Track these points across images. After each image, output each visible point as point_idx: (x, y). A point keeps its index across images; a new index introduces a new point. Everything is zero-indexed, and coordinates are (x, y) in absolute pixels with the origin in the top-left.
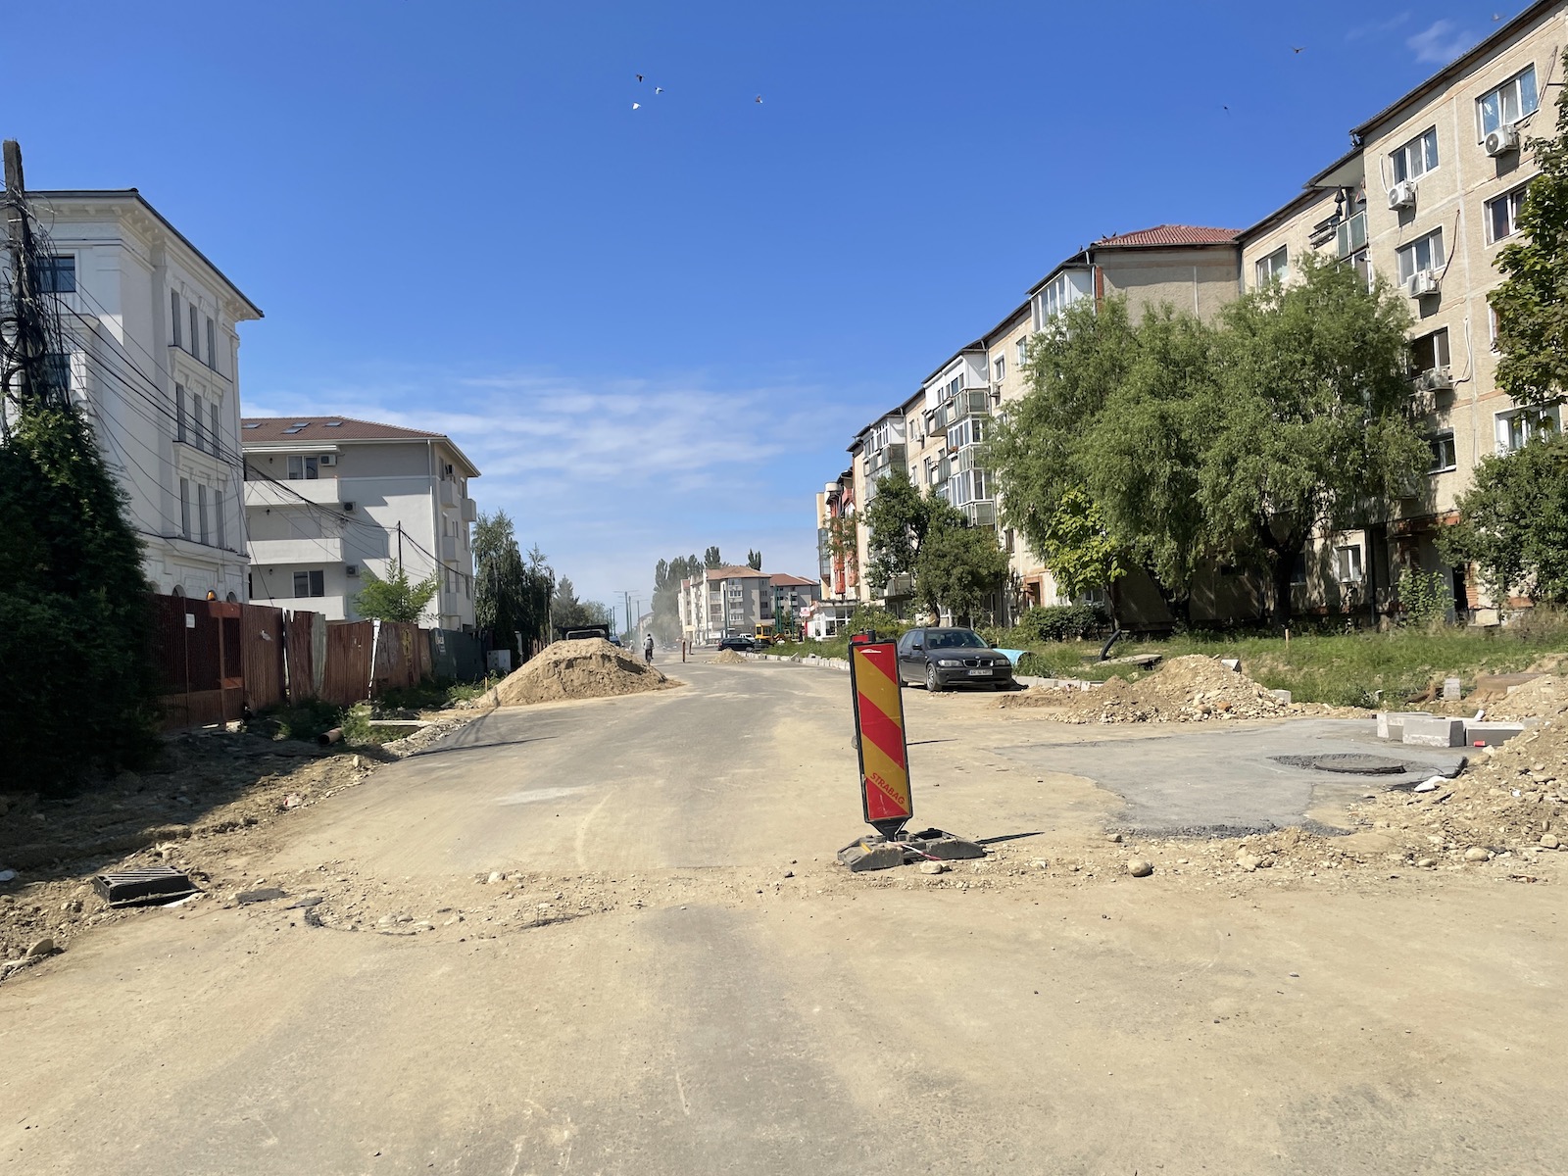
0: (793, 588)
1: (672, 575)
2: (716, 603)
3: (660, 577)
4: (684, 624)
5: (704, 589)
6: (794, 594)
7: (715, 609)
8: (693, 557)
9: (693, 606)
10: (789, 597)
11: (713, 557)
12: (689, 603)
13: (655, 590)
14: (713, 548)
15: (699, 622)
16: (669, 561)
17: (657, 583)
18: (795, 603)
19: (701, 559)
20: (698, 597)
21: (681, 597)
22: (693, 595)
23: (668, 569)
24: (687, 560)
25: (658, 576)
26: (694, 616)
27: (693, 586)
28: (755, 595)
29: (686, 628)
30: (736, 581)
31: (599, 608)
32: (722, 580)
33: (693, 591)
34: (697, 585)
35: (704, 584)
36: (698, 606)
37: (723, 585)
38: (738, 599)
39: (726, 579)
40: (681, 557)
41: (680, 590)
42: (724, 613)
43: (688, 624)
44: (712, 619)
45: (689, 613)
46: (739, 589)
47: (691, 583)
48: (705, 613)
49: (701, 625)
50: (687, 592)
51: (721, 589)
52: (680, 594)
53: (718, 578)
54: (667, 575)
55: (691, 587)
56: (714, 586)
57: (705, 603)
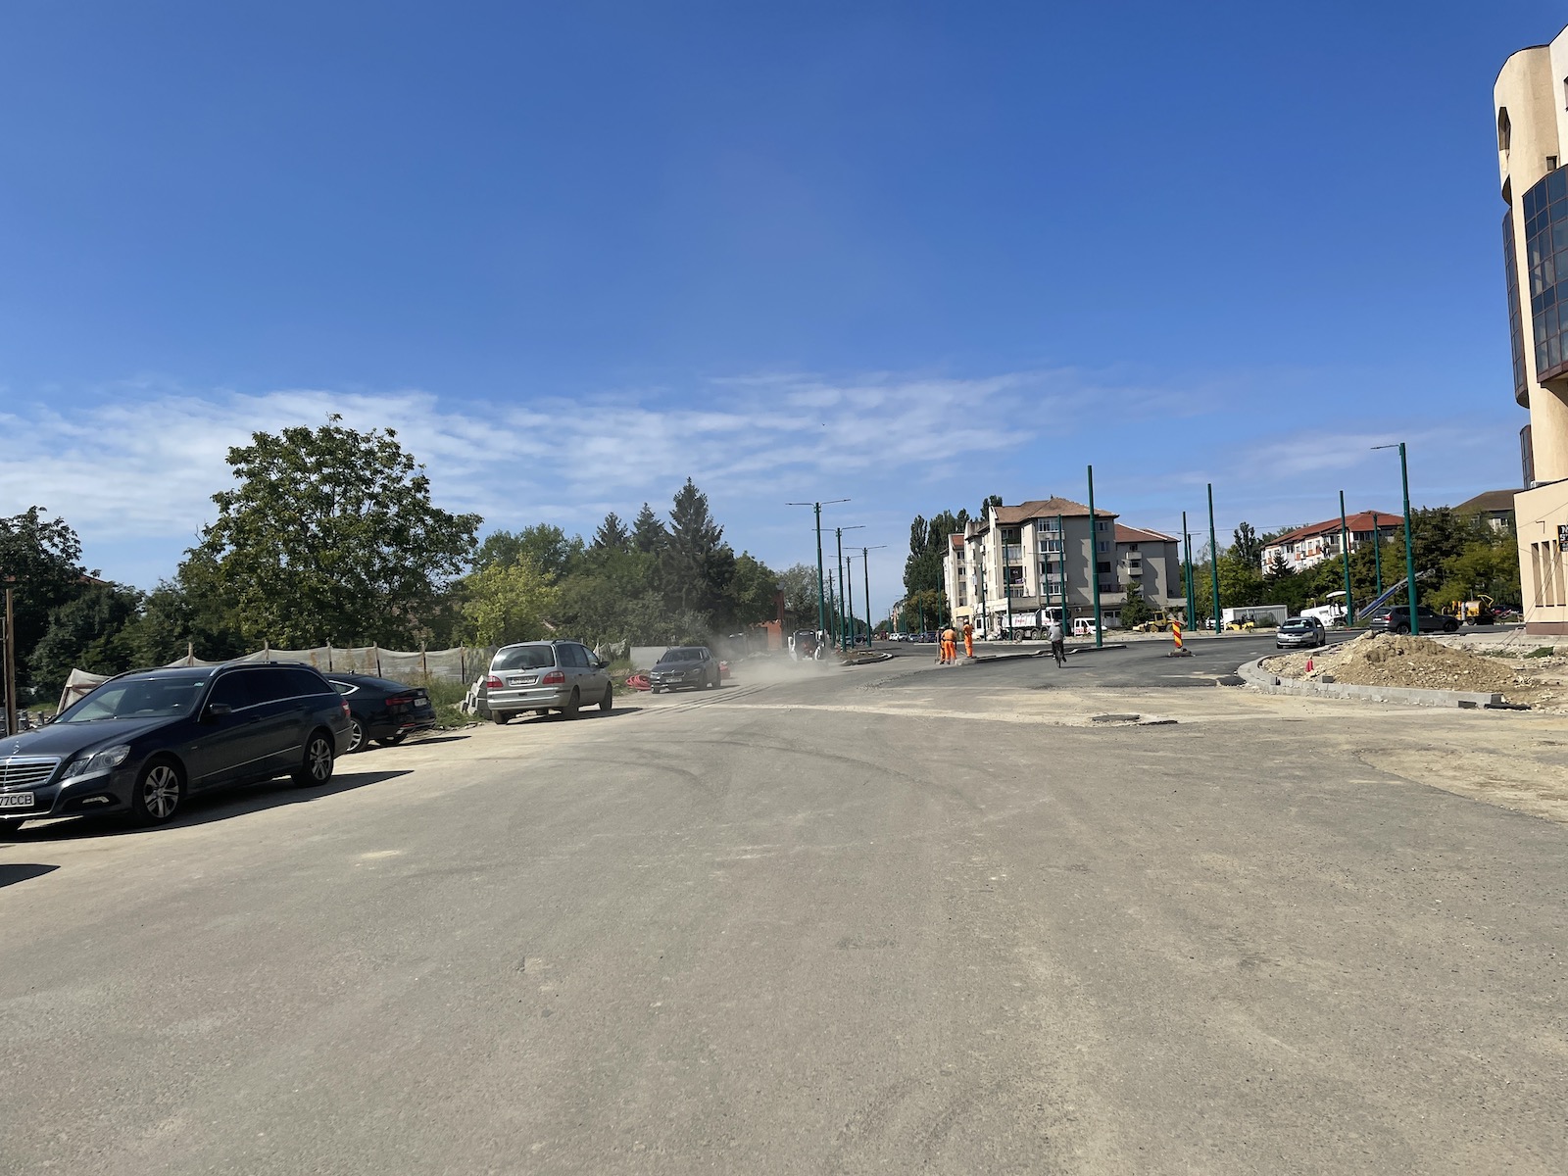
0: (1134, 546)
1: (934, 537)
2: (1013, 564)
3: (917, 543)
4: (953, 605)
5: (991, 542)
6: (1137, 556)
7: (1012, 575)
8: (963, 512)
9: (970, 572)
10: (1127, 562)
12: (961, 571)
15: (982, 600)
16: (929, 517)
17: (913, 549)
18: (1138, 571)
20: (979, 556)
21: (949, 563)
22: (969, 555)
23: (929, 529)
24: (955, 516)
25: (913, 539)
26: (971, 590)
27: (970, 540)
28: (1087, 549)
29: (956, 612)
30: (1051, 523)
32: (1025, 522)
33: (969, 549)
34: (977, 538)
35: (991, 534)
36: (980, 572)
37: (1027, 532)
38: (1055, 558)
39: (1034, 520)
40: (945, 513)
41: (947, 553)
42: (1030, 583)
43: (961, 605)
44: (1008, 593)
45: (962, 586)
46: (1057, 538)
47: (966, 536)
48: (993, 583)
49: (987, 605)
50: (960, 554)
51: (1023, 538)
52: (946, 559)
53: (1017, 520)
54: (927, 537)
55: (967, 542)
56: (1011, 534)
57: (992, 565)
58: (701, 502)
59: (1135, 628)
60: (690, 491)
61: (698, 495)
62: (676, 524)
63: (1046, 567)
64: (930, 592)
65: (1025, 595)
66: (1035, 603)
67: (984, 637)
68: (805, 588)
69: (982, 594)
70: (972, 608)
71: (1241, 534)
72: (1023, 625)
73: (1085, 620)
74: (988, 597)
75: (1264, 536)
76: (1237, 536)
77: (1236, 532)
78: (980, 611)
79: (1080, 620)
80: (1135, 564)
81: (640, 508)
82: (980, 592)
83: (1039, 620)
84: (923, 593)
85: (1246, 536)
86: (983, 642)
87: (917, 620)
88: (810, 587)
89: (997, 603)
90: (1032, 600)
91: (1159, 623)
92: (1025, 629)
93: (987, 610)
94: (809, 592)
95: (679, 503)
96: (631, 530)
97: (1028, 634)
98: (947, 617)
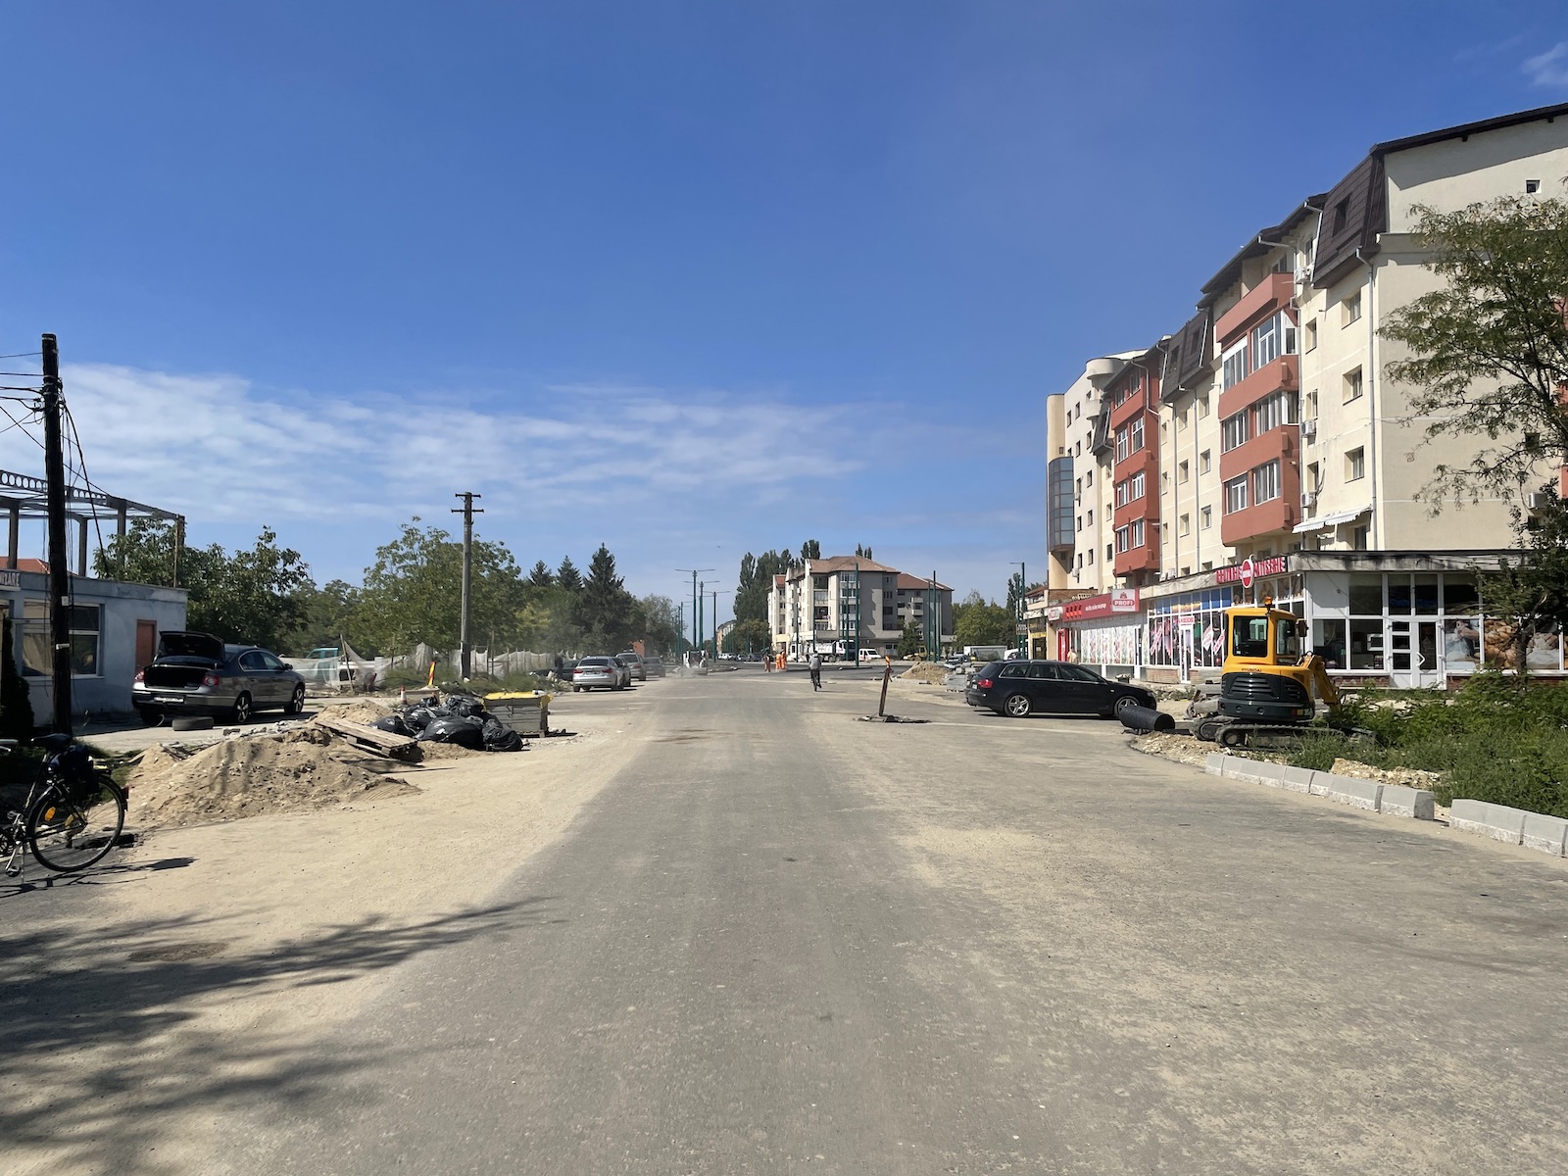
0: (918, 592)
1: (761, 572)
2: (821, 604)
3: (745, 576)
4: (774, 632)
5: (806, 586)
6: (920, 600)
7: (820, 613)
8: (786, 552)
9: (789, 607)
10: (912, 605)
11: (812, 551)
12: (782, 605)
13: (739, 589)
14: (811, 542)
15: (797, 631)
16: (757, 555)
17: (742, 582)
18: (921, 613)
19: (796, 555)
20: (796, 595)
21: (773, 598)
22: (789, 593)
23: (756, 565)
24: (779, 555)
26: (789, 621)
27: (790, 582)
28: (877, 595)
29: (776, 638)
30: (851, 575)
31: (665, 606)
32: (831, 573)
33: (789, 589)
34: (796, 581)
35: (806, 579)
36: (796, 609)
37: (833, 580)
38: (852, 601)
39: (837, 573)
40: (771, 552)
41: (772, 590)
42: (833, 620)
43: (781, 633)
44: (815, 627)
45: (782, 618)
46: (855, 587)
47: (787, 579)
48: (806, 618)
49: (800, 634)
50: (782, 590)
51: (829, 586)
52: (770, 594)
53: (826, 571)
54: (754, 572)
55: (787, 584)
56: (821, 582)
57: (806, 604)
58: (610, 559)
59: (905, 658)
60: (603, 552)
61: (608, 555)
62: (592, 574)
63: (845, 609)
64: (756, 621)
65: (829, 629)
66: (835, 635)
67: (796, 659)
68: (656, 614)
69: (797, 626)
70: (788, 637)
71: (1014, 583)
72: (823, 652)
73: (866, 650)
74: (801, 628)
75: (1032, 585)
76: (1010, 584)
77: (1010, 581)
78: (795, 639)
79: (863, 650)
80: (918, 606)
81: (563, 560)
82: (795, 624)
83: (834, 649)
84: (750, 622)
85: (1018, 584)
86: (795, 663)
87: (742, 643)
88: (661, 613)
89: (807, 634)
90: (834, 633)
91: (922, 655)
92: (825, 655)
93: (800, 639)
94: (659, 617)
95: (596, 560)
96: (555, 573)
97: (826, 658)
98: (769, 641)
